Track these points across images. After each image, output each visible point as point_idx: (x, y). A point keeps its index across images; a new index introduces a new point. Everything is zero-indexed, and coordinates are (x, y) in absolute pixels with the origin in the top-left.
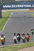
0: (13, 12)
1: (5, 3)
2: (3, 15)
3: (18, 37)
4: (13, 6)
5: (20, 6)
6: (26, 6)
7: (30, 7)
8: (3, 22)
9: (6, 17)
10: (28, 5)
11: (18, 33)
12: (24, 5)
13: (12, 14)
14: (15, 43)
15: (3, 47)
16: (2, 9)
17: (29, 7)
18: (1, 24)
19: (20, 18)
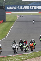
0: (19, 15)
1: (9, 4)
2: (7, 18)
3: (21, 45)
4: (19, 8)
5: (28, 8)
6: (35, 8)
7: (40, 9)
8: (7, 27)
9: (11, 21)
10: (37, 7)
11: (21, 40)
12: (33, 7)
13: (18, 17)
14: (15, 53)
15: (7, 57)
16: (6, 11)
17: (38, 9)
18: (5, 29)
19: (28, 22)
